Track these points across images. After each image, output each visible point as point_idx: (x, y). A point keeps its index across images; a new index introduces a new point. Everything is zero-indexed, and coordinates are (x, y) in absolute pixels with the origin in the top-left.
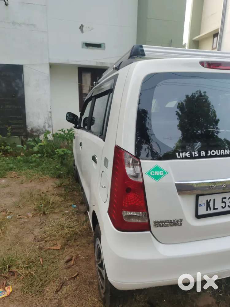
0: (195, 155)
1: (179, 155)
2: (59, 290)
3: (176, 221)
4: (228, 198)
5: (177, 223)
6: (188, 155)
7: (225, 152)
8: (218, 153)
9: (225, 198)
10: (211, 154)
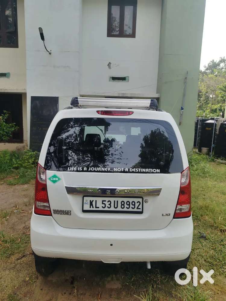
0: (80, 169)
1: (70, 169)
2: (19, 259)
3: (67, 211)
4: (107, 201)
5: (68, 213)
6: (75, 169)
7: (101, 169)
8: (96, 169)
9: (105, 201)
10: (91, 170)
